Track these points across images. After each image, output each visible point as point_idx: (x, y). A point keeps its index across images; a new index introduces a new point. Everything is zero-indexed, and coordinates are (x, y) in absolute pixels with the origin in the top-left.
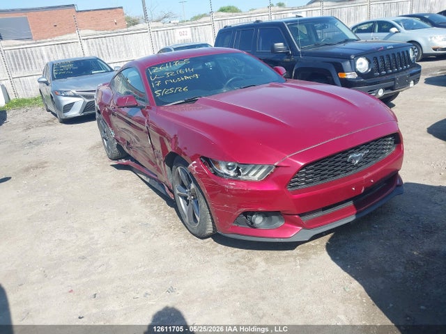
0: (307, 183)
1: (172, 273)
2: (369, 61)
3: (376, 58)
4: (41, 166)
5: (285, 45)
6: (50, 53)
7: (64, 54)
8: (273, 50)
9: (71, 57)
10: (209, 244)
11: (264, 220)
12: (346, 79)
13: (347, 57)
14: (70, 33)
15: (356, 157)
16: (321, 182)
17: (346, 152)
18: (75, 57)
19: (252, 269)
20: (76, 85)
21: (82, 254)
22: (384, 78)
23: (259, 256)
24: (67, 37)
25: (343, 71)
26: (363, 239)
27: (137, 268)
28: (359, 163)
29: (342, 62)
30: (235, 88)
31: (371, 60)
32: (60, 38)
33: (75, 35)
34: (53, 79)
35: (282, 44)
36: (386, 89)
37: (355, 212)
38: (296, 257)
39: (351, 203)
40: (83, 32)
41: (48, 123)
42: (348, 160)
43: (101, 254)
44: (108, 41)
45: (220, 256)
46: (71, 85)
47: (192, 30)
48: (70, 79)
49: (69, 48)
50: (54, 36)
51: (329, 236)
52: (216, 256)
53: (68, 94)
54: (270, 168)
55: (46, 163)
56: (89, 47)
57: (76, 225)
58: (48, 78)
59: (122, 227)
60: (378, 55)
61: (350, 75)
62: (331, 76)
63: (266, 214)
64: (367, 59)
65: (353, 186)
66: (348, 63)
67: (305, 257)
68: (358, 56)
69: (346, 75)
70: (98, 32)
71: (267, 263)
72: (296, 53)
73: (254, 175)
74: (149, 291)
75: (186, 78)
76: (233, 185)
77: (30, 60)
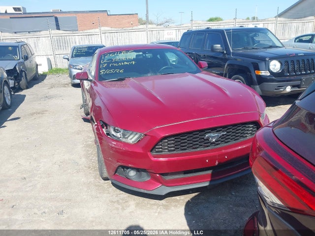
0: (169, 151)
1: (70, 200)
2: (281, 64)
3: (288, 62)
4: (42, 113)
5: (221, 47)
6: (80, 41)
7: (89, 42)
8: (213, 50)
9: (94, 44)
10: (106, 184)
11: (137, 173)
12: (260, 76)
13: (263, 59)
14: (95, 28)
15: (213, 136)
16: (181, 152)
17: (204, 131)
18: (96, 44)
19: (123, 209)
20: (83, 62)
21: (25, 176)
22: (292, 78)
23: (134, 200)
24: (93, 31)
25: (258, 69)
26: (217, 202)
27: (51, 192)
28: (216, 141)
29: (259, 62)
30: (158, 74)
31: (283, 64)
32: (89, 31)
33: (97, 30)
34: (72, 57)
35: (219, 45)
36: (293, 86)
37: (210, 179)
38: (160, 206)
39: (210, 172)
40: (103, 28)
41: (65, 85)
42: (205, 138)
43: (36, 178)
44: (118, 36)
45: (108, 195)
46: (81, 62)
47: (176, 32)
48: (82, 58)
49: (93, 38)
50: (85, 30)
51: (194, 195)
52: (105, 194)
53: (78, 67)
54: (140, 136)
55: (46, 111)
56: (105, 38)
57: (34, 156)
58: (69, 56)
59: (61, 162)
60: (289, 60)
61: (264, 73)
62: (250, 72)
63: (138, 170)
64: (280, 62)
65: (207, 158)
66: (264, 63)
67: (166, 207)
68: (272, 59)
69: (261, 73)
70: (113, 29)
71: (136, 207)
72: (228, 53)
73: (131, 139)
74: (46, 210)
75: (125, 63)
76: (114, 144)
77: (68, 44)
